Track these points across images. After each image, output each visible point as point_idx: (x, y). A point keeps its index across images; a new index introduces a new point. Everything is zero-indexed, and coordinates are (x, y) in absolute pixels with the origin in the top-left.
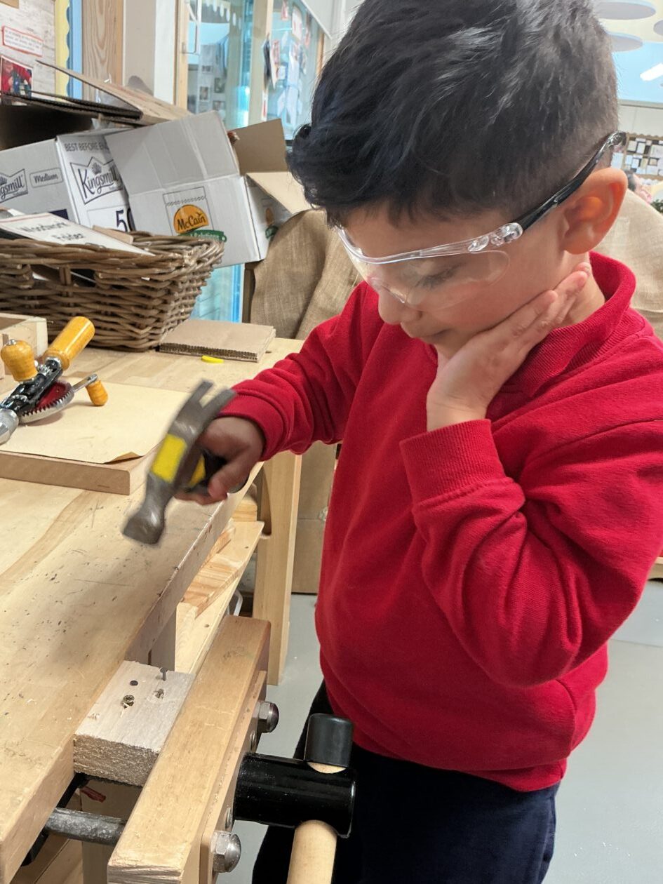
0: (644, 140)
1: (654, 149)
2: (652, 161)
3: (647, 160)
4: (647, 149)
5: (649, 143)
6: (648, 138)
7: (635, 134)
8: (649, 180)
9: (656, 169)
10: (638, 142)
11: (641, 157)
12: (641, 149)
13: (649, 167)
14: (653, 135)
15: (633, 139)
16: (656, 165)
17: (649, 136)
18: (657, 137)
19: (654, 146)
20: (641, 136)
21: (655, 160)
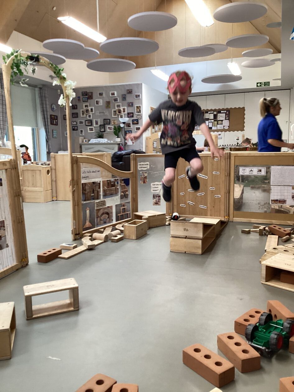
0: (212, 112)
1: (219, 115)
2: (219, 122)
3: (216, 122)
4: (215, 116)
5: (215, 113)
6: (215, 110)
7: (208, 109)
8: (220, 133)
9: (222, 126)
10: (210, 113)
11: (213, 121)
12: (212, 116)
13: (218, 125)
14: (217, 109)
15: (207, 112)
16: (222, 124)
17: (215, 109)
18: (219, 109)
19: (219, 114)
20: (211, 110)
21: (221, 121)
